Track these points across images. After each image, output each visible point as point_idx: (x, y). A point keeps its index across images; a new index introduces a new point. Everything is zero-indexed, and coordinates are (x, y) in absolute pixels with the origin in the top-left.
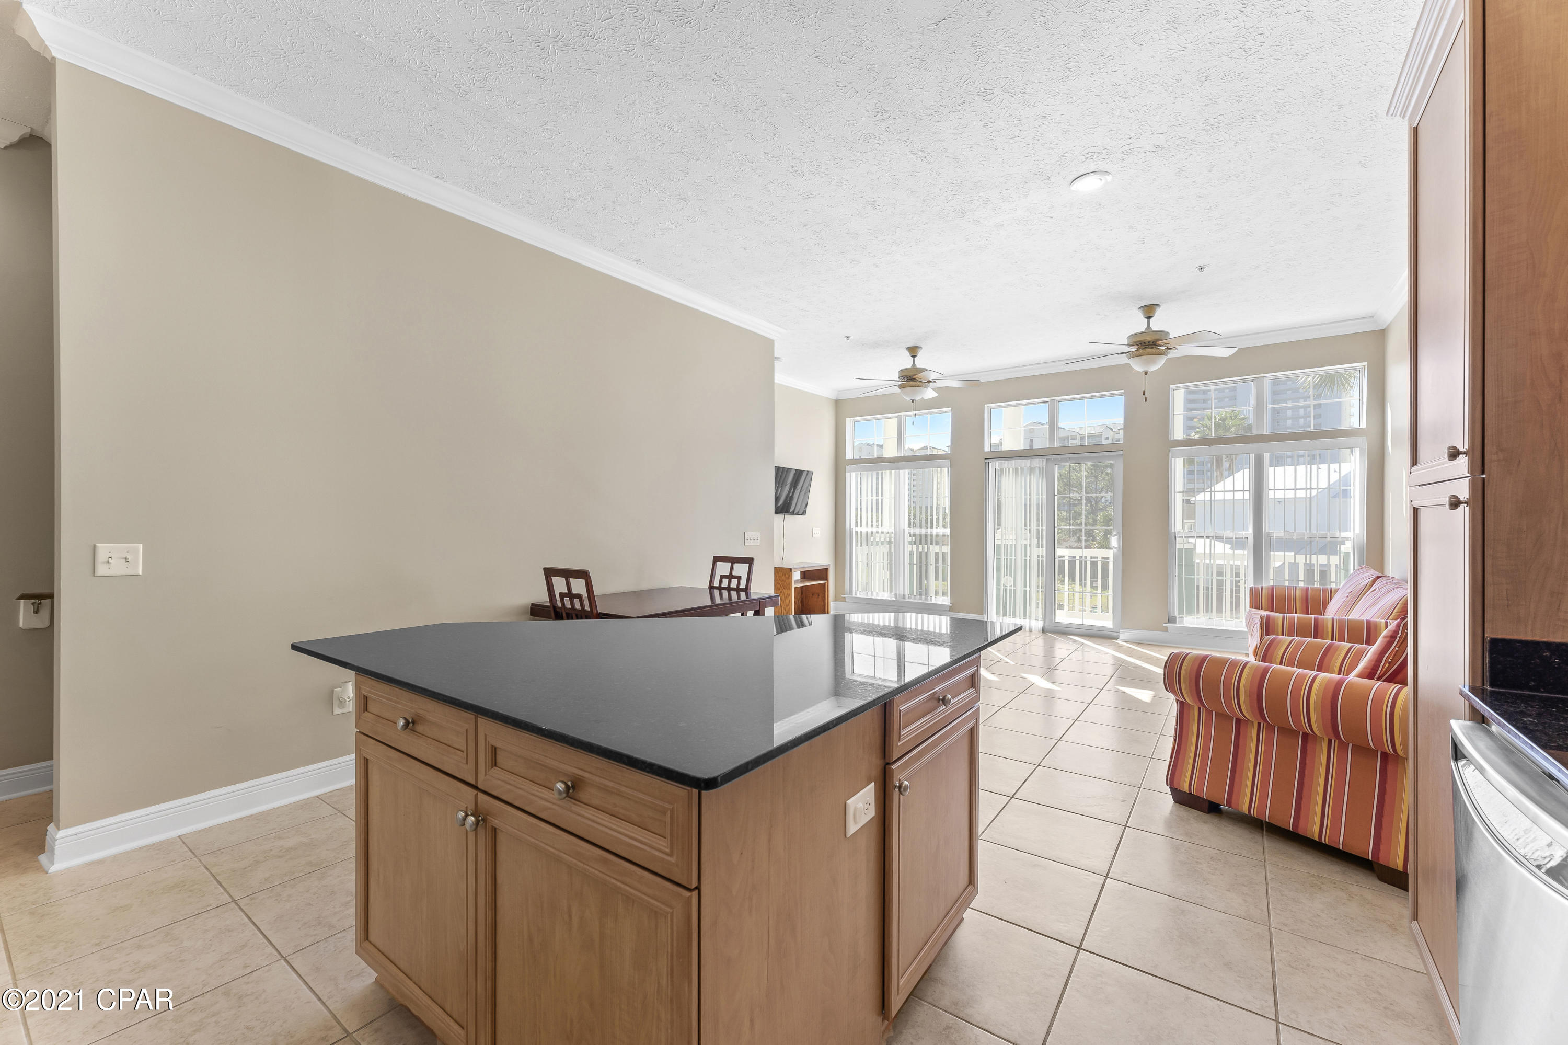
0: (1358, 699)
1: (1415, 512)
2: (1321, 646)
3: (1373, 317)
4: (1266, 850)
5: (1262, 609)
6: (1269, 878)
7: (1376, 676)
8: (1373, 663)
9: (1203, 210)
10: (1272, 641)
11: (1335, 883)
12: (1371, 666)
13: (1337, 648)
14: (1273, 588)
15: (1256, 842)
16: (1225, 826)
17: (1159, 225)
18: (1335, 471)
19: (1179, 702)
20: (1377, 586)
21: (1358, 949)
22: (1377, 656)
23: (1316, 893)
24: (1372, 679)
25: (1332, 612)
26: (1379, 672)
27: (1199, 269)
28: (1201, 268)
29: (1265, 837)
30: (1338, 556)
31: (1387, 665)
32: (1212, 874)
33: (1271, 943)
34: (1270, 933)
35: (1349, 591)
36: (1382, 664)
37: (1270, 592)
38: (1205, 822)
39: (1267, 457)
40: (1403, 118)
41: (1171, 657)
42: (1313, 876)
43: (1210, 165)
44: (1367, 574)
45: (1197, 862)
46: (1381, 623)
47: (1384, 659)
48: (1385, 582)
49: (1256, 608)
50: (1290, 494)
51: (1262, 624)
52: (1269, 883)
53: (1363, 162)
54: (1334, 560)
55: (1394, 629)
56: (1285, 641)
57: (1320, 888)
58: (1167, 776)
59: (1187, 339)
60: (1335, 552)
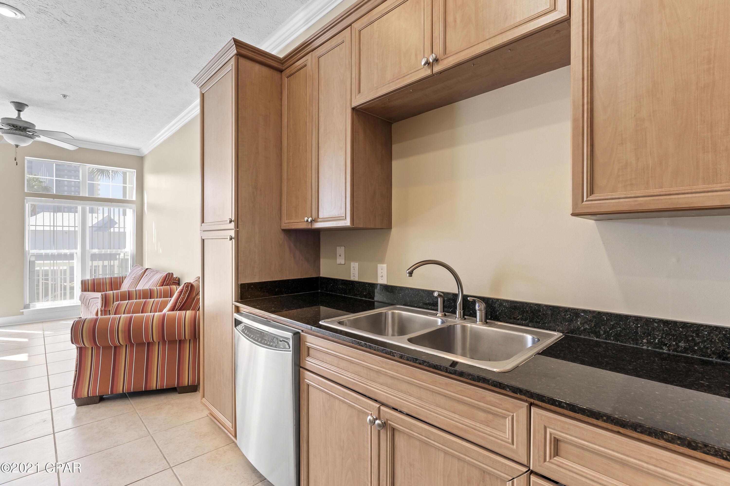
0: (172, 320)
1: (203, 241)
2: (141, 303)
3: (138, 150)
4: (134, 405)
5: (88, 291)
6: (140, 416)
7: (175, 309)
8: (174, 304)
9: (78, 67)
10: (119, 304)
11: (165, 404)
12: (173, 306)
13: (149, 302)
14: (94, 279)
15: (128, 404)
16: (110, 405)
17: (47, 61)
18: (96, 218)
19: (78, 348)
20: (148, 273)
21: (183, 423)
22: (175, 301)
23: (161, 411)
24: (174, 311)
25: (125, 287)
26: (176, 307)
27: (63, 96)
28: (65, 96)
29: (130, 400)
30: (118, 261)
31: (180, 304)
32: (115, 429)
33: (154, 441)
34: (152, 437)
35: (134, 276)
36: (178, 304)
37: (93, 282)
38: (99, 408)
39: (88, 208)
40: (197, 86)
41: (75, 323)
42: (156, 405)
43: (90, 48)
44: (140, 268)
45: (105, 428)
46: (155, 289)
47: (178, 301)
48: (150, 271)
49: (85, 291)
50: (72, 229)
51: (103, 298)
52: (141, 418)
53: (156, 85)
54: (117, 263)
55: (182, 288)
56: (124, 303)
57: (161, 408)
58: (72, 394)
59: (45, 133)
60: (116, 259)
